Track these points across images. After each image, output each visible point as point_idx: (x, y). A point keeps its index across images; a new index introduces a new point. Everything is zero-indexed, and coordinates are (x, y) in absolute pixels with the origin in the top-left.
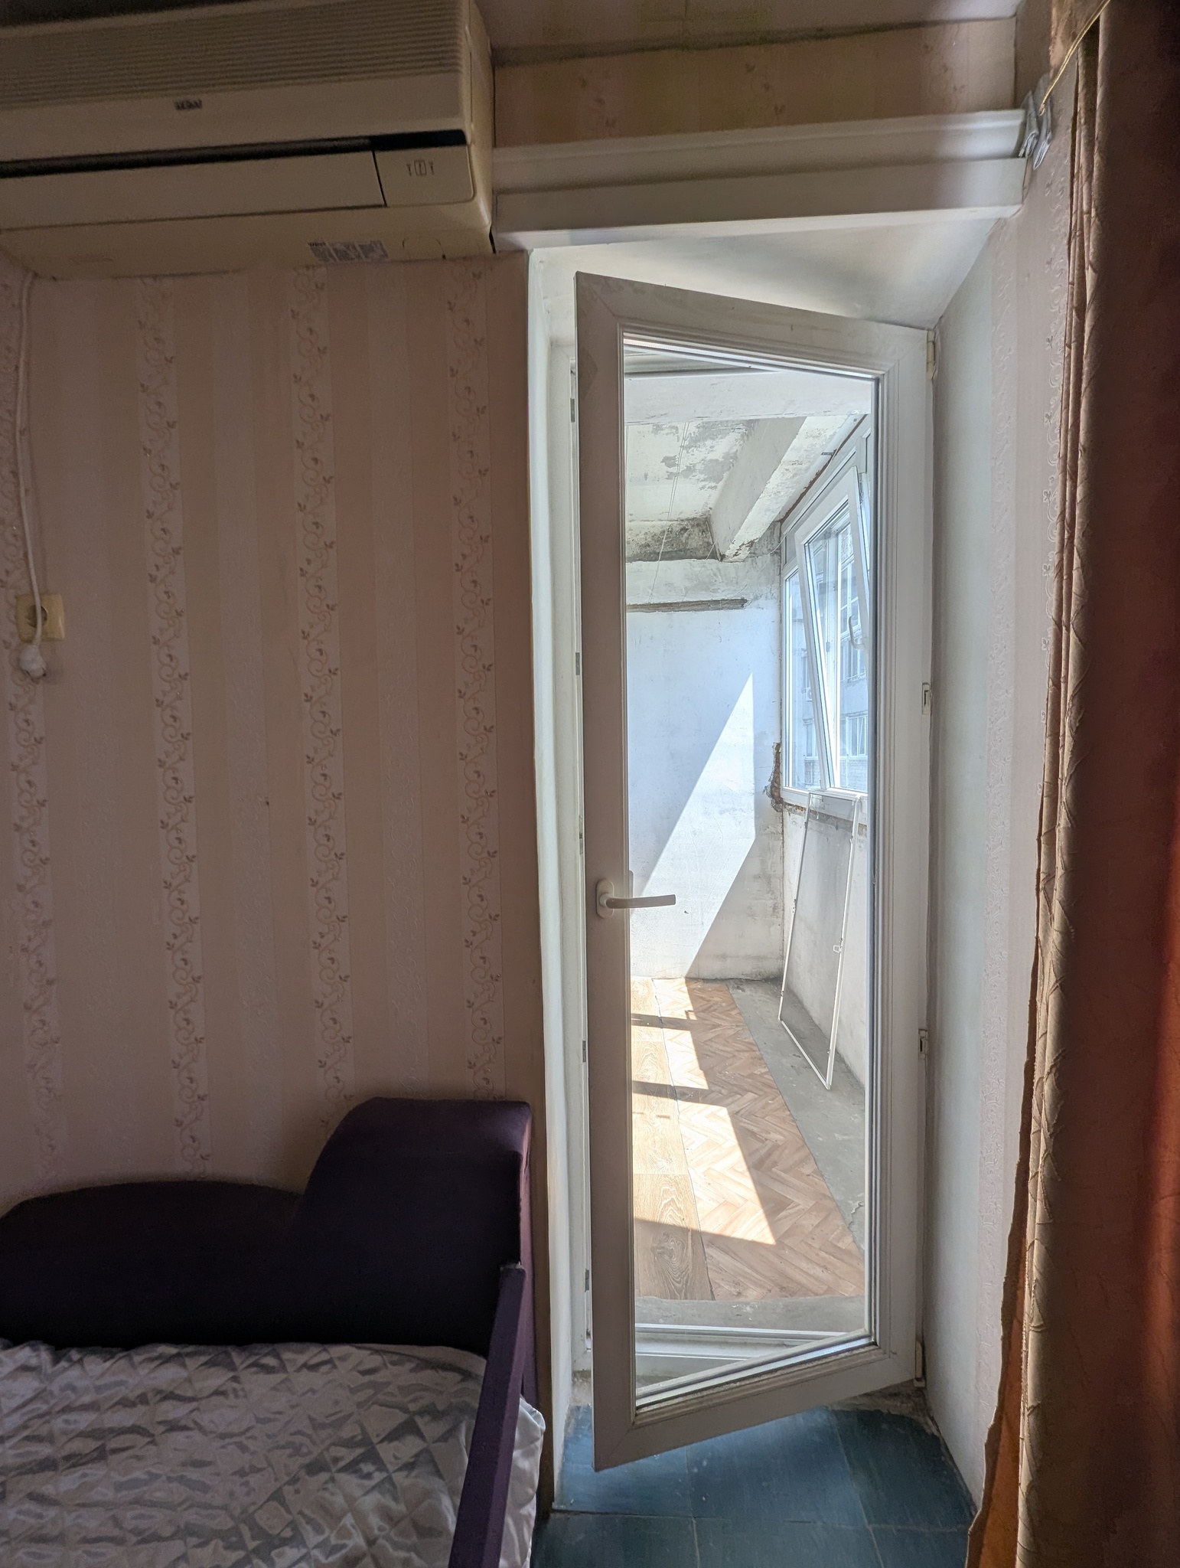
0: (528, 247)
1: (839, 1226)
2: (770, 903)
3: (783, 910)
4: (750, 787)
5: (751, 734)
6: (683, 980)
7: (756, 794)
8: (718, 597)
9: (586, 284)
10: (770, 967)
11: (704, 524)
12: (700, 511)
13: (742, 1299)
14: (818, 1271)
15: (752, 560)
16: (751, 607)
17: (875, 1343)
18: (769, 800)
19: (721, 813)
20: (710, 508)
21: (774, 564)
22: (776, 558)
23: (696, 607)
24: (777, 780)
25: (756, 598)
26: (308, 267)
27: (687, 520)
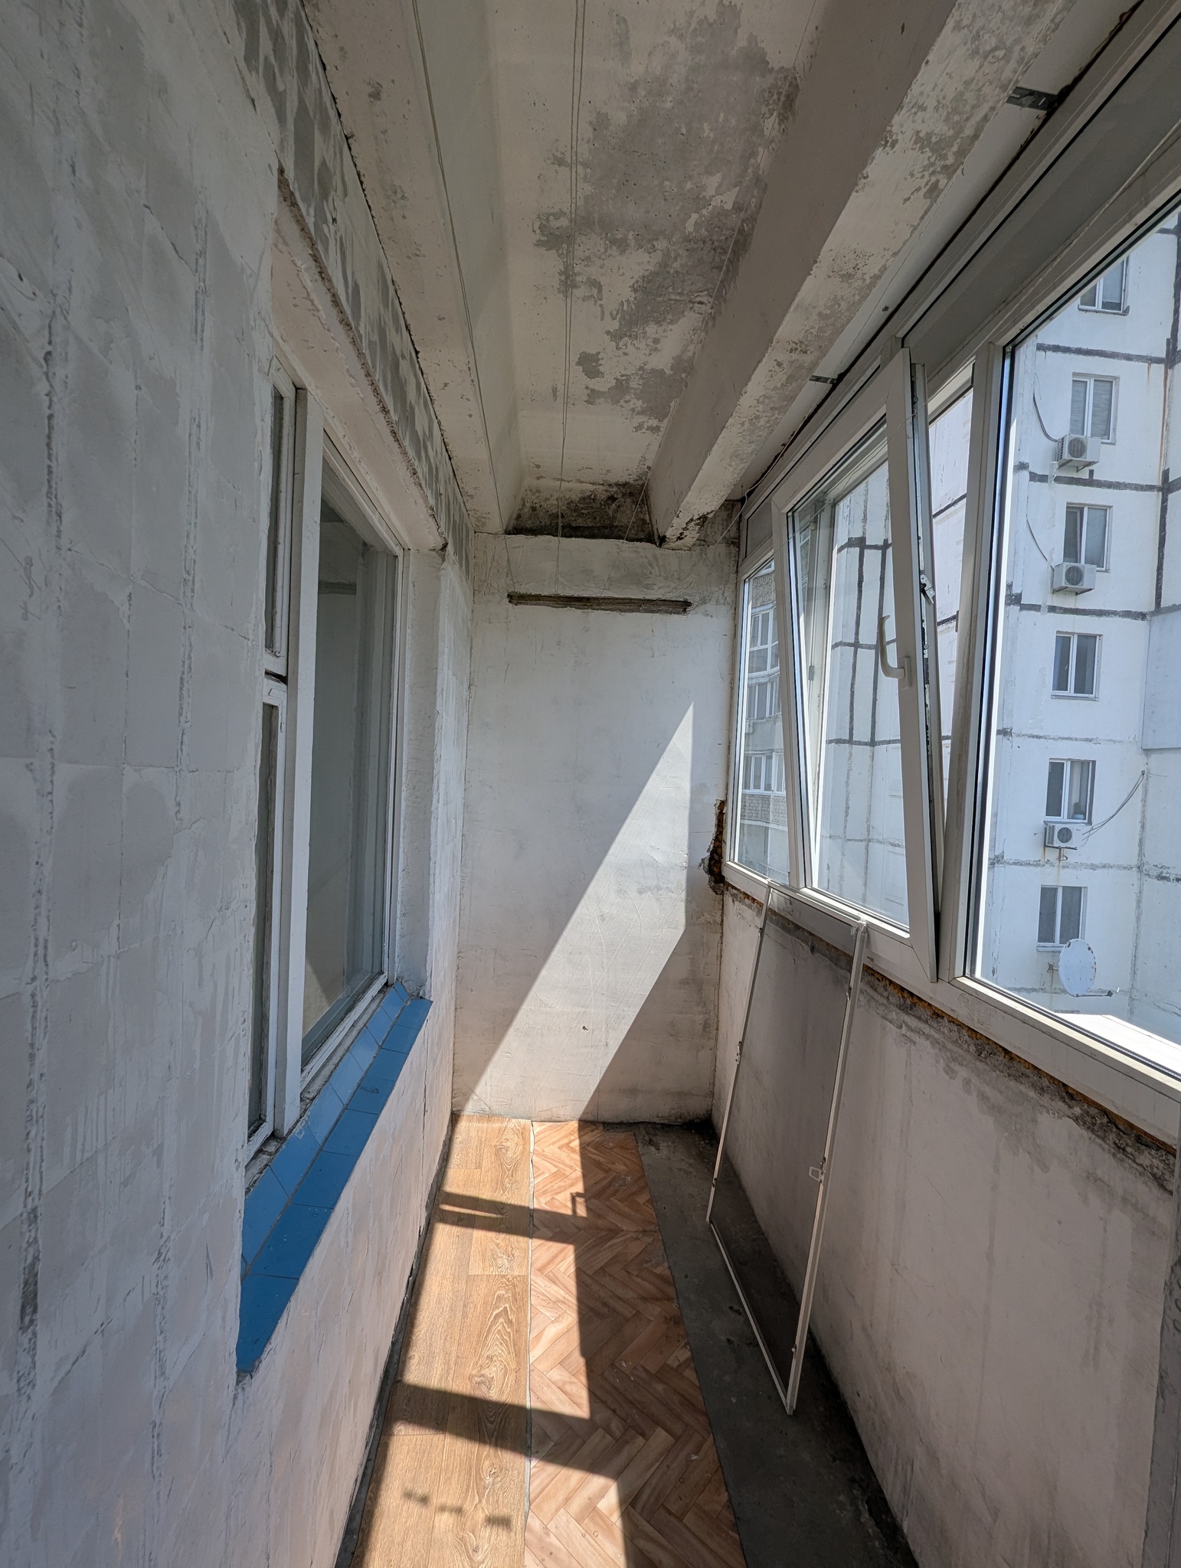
2: (700, 1018)
3: (717, 1029)
4: (681, 857)
5: (686, 786)
6: (575, 1125)
7: (690, 868)
8: (654, 595)
10: (695, 1107)
11: (637, 493)
12: (635, 471)
15: (702, 550)
16: (696, 613)
18: (707, 877)
19: (640, 892)
20: (649, 468)
21: (730, 558)
22: (733, 549)
23: (622, 607)
24: (719, 851)
25: (704, 601)
27: (617, 485)
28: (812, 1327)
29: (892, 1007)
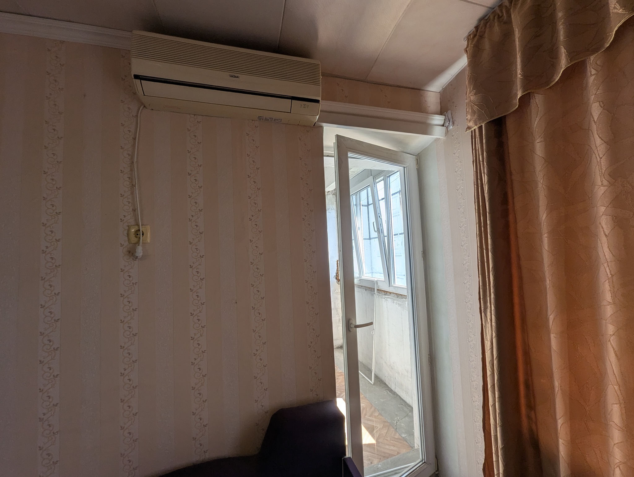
0: (324, 126)
1: (393, 431)
9: (340, 139)
13: (373, 464)
14: (392, 448)
17: (425, 462)
18: (336, 280)
24: (338, 273)
25: (328, 209)
26: (253, 120)
28: (375, 373)
29: (383, 295)
